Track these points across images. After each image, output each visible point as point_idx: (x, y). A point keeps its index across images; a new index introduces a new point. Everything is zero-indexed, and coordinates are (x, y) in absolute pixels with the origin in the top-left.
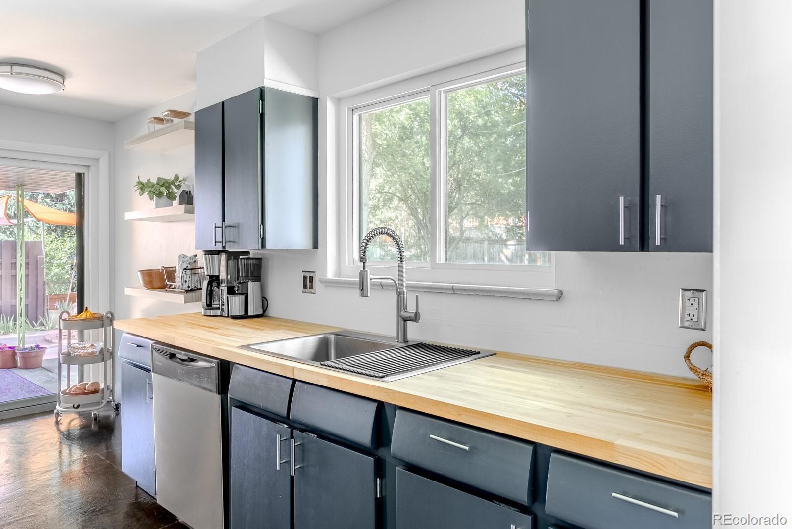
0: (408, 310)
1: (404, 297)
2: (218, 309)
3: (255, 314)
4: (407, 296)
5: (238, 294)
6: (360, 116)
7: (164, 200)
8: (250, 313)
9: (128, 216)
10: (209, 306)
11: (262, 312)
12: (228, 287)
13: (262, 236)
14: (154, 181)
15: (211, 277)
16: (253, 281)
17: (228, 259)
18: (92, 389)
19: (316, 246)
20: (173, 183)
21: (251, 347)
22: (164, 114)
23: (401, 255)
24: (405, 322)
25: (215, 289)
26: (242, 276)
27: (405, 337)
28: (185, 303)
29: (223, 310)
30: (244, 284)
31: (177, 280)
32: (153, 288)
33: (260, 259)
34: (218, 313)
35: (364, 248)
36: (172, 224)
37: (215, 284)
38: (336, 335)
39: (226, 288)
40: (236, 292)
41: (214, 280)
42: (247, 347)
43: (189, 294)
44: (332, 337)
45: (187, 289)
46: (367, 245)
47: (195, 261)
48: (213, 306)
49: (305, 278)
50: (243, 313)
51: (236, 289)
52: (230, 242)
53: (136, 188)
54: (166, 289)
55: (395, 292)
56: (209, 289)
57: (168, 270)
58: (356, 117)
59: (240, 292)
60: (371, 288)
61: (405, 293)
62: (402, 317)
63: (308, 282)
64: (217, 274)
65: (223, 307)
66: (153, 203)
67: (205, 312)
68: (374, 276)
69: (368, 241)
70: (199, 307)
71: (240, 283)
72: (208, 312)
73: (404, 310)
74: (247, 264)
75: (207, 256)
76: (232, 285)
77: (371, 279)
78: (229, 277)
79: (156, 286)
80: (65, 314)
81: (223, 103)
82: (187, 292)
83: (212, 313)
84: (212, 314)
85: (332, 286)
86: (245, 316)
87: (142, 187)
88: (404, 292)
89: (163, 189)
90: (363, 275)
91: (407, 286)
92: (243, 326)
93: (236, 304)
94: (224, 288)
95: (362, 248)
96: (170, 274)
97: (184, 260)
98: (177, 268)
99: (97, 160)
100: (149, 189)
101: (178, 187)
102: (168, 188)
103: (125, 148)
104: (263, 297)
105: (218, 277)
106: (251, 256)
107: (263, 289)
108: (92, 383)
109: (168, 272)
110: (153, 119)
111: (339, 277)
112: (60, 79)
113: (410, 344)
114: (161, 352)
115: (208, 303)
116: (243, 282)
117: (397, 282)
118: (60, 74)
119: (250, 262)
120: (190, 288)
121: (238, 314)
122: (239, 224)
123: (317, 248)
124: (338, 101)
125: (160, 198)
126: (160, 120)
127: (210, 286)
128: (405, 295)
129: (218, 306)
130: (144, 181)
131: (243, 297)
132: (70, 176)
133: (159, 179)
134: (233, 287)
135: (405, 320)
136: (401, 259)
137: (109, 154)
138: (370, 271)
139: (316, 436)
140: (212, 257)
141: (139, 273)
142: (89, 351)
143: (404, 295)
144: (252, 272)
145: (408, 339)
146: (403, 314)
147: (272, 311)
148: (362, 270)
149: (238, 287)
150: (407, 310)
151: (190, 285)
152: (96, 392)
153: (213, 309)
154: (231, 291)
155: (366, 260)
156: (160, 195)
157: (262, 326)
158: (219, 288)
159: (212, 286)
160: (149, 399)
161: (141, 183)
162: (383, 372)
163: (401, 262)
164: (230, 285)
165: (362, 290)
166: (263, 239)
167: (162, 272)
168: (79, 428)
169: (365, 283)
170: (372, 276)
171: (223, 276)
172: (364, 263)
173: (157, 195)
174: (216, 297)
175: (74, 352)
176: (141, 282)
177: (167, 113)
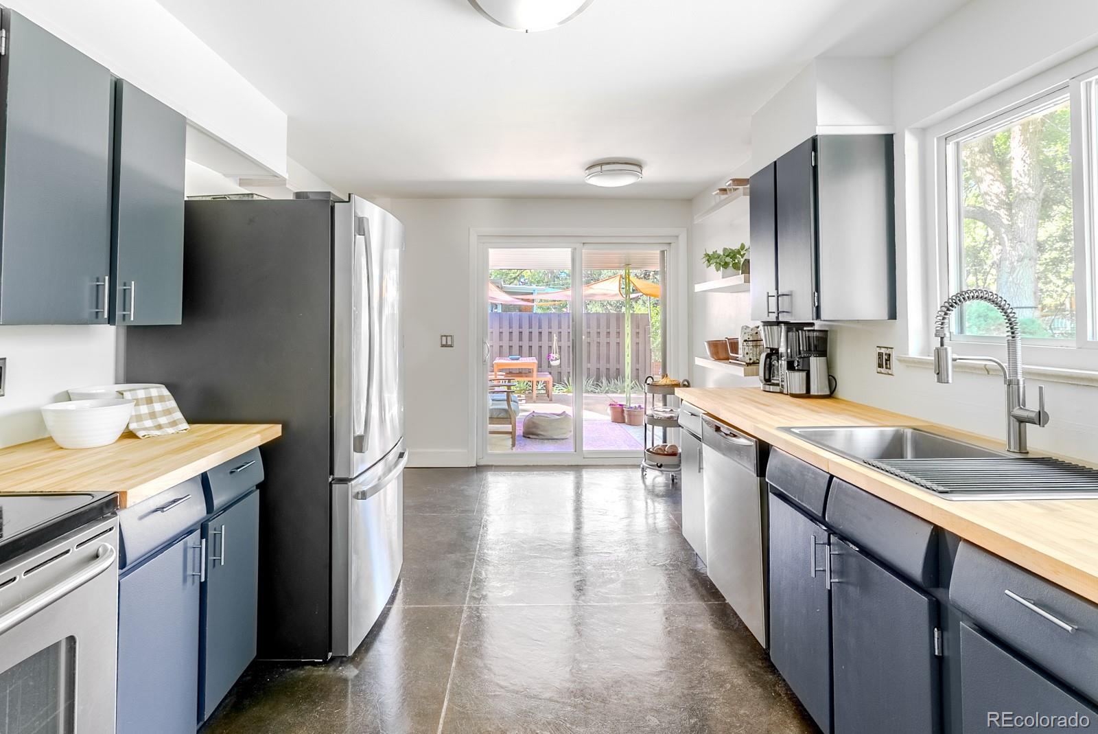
0: (1027, 407)
1: (1019, 387)
2: (778, 385)
3: (819, 394)
4: (1024, 387)
5: (799, 370)
6: (958, 143)
7: (730, 269)
8: (813, 392)
9: (698, 288)
10: (768, 381)
11: (828, 393)
12: (788, 362)
13: (816, 305)
14: (721, 252)
15: (772, 349)
16: (816, 356)
17: (788, 331)
18: (670, 451)
19: (893, 315)
20: (739, 252)
21: (792, 430)
22: (727, 184)
23: (1012, 328)
24: (1022, 424)
25: (775, 362)
26: (803, 350)
27: (1023, 445)
28: (745, 376)
29: (782, 386)
30: (805, 359)
31: (740, 351)
32: (719, 359)
33: (826, 331)
34: (778, 389)
35: (941, 318)
36: (740, 294)
37: (774, 357)
38: (915, 429)
39: (786, 362)
40: (796, 368)
41: (773, 353)
42: (788, 430)
43: (750, 367)
44: (909, 432)
45: (748, 361)
46: (946, 314)
47: (757, 333)
48: (772, 381)
49: (880, 355)
50: (805, 392)
51: (796, 364)
52: (783, 312)
53: (704, 260)
54: (730, 360)
55: (1002, 379)
56: (768, 362)
57: (732, 341)
58: (951, 148)
59: (800, 367)
60: (953, 371)
61: (1021, 383)
62: (1015, 417)
63: (884, 361)
64: (776, 347)
65: (783, 383)
66: (720, 273)
67: (764, 387)
68: (958, 355)
69: (948, 310)
70: (757, 382)
71: (801, 357)
72: (767, 388)
73: (1019, 406)
74: (809, 337)
75: (766, 327)
76: (793, 359)
77: (954, 360)
78: (789, 351)
79: (721, 357)
80: (650, 378)
81: (775, 162)
82: (748, 364)
83: (772, 388)
84: (771, 390)
85: (915, 367)
86: (807, 395)
87: (709, 258)
88: (1018, 380)
89: (728, 260)
90: (939, 354)
91: (1024, 373)
92: (799, 406)
93: (795, 381)
94: (783, 363)
95: (938, 318)
96: (734, 345)
97: (746, 331)
98: (739, 340)
99: (677, 237)
100: (715, 260)
101: (742, 256)
102: (734, 258)
103: (695, 223)
104: (829, 376)
105: (777, 350)
106: (816, 328)
107: (830, 367)
108: (672, 446)
109: (731, 344)
110: (718, 191)
111: (929, 356)
112: (639, 170)
113: (1030, 456)
114: (708, 423)
115: (767, 377)
116: (804, 357)
117: (1005, 365)
118: (638, 165)
119: (811, 334)
120: (751, 361)
121: (798, 392)
122: (792, 292)
123: (896, 319)
124: (922, 133)
125: (726, 268)
126: (724, 190)
127: (768, 360)
128: (1021, 386)
129: (777, 382)
130: (710, 253)
131: (804, 374)
132: (655, 254)
133: (725, 249)
134: (793, 362)
135: (1021, 421)
136: (1013, 333)
137: (688, 230)
138: (952, 349)
139: (857, 549)
140: (771, 329)
141: (706, 343)
142: (668, 415)
143: (1018, 384)
144: (816, 347)
145: (1028, 449)
146: (1017, 412)
147: (841, 392)
148: (939, 346)
149: (798, 361)
150: (1024, 406)
151: (752, 358)
152: (674, 454)
153: (774, 384)
154: (791, 366)
155: (945, 334)
156: (726, 265)
157: (821, 408)
158: (778, 362)
159: (771, 359)
160: (700, 469)
161: (708, 255)
162: (950, 486)
163: (1013, 337)
164: (790, 359)
165: (938, 374)
166: (818, 308)
167: (726, 343)
168: (663, 485)
169: (943, 364)
170: (955, 356)
171: (782, 350)
172: (942, 338)
173: (723, 266)
174: (776, 372)
175: (656, 414)
176: (709, 353)
177: (729, 183)
